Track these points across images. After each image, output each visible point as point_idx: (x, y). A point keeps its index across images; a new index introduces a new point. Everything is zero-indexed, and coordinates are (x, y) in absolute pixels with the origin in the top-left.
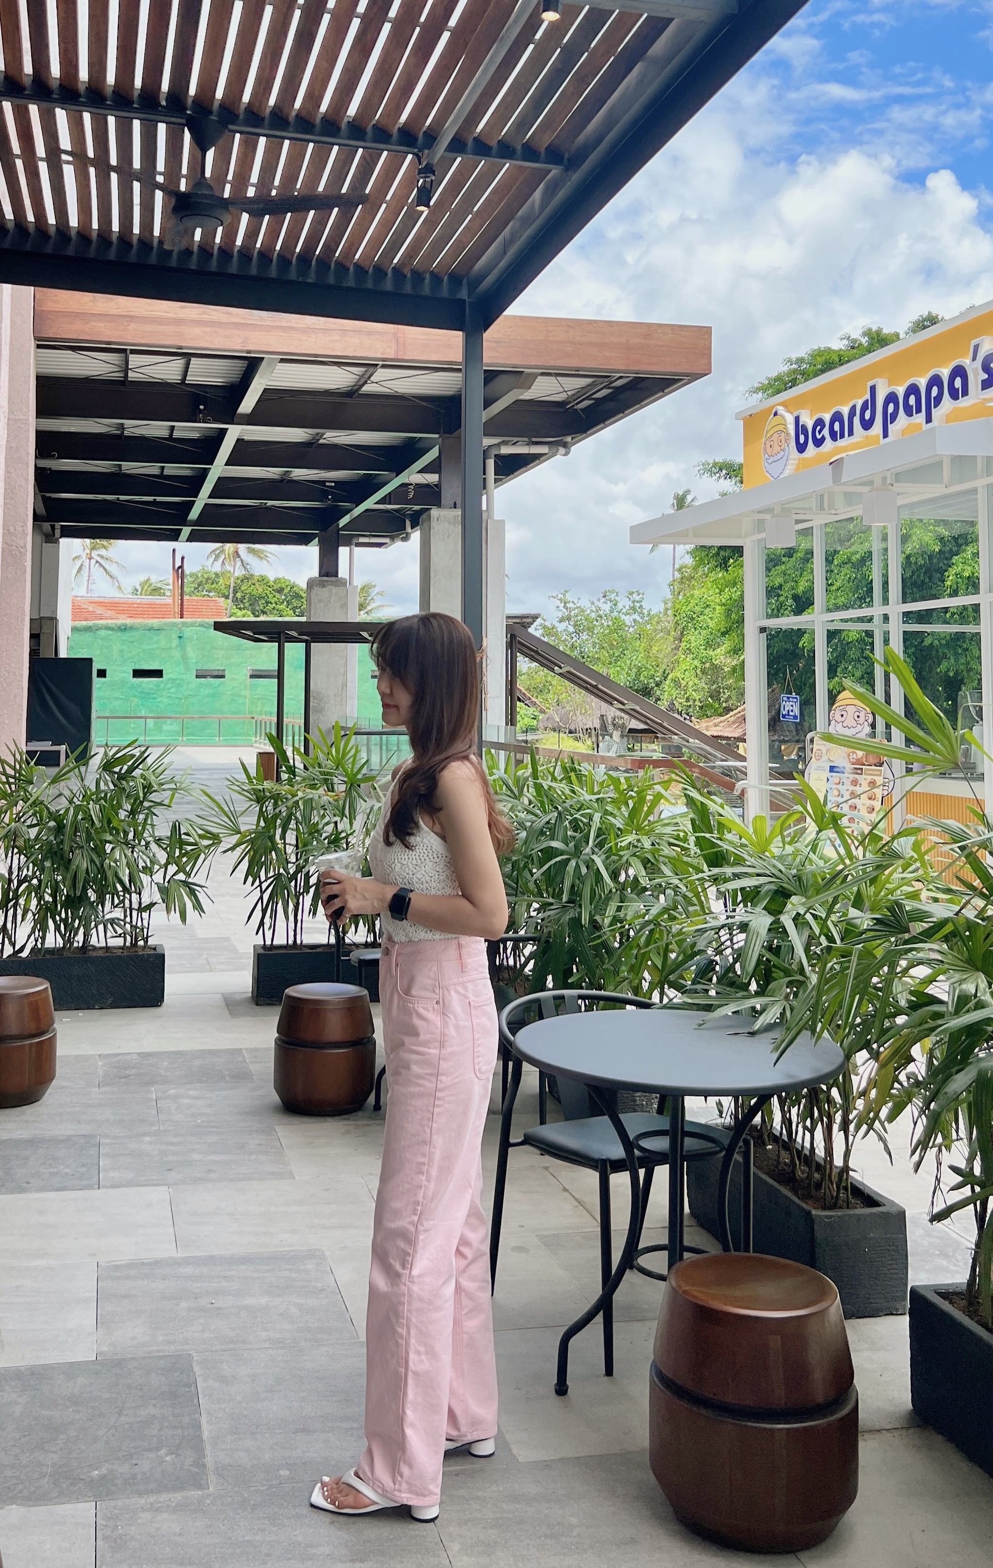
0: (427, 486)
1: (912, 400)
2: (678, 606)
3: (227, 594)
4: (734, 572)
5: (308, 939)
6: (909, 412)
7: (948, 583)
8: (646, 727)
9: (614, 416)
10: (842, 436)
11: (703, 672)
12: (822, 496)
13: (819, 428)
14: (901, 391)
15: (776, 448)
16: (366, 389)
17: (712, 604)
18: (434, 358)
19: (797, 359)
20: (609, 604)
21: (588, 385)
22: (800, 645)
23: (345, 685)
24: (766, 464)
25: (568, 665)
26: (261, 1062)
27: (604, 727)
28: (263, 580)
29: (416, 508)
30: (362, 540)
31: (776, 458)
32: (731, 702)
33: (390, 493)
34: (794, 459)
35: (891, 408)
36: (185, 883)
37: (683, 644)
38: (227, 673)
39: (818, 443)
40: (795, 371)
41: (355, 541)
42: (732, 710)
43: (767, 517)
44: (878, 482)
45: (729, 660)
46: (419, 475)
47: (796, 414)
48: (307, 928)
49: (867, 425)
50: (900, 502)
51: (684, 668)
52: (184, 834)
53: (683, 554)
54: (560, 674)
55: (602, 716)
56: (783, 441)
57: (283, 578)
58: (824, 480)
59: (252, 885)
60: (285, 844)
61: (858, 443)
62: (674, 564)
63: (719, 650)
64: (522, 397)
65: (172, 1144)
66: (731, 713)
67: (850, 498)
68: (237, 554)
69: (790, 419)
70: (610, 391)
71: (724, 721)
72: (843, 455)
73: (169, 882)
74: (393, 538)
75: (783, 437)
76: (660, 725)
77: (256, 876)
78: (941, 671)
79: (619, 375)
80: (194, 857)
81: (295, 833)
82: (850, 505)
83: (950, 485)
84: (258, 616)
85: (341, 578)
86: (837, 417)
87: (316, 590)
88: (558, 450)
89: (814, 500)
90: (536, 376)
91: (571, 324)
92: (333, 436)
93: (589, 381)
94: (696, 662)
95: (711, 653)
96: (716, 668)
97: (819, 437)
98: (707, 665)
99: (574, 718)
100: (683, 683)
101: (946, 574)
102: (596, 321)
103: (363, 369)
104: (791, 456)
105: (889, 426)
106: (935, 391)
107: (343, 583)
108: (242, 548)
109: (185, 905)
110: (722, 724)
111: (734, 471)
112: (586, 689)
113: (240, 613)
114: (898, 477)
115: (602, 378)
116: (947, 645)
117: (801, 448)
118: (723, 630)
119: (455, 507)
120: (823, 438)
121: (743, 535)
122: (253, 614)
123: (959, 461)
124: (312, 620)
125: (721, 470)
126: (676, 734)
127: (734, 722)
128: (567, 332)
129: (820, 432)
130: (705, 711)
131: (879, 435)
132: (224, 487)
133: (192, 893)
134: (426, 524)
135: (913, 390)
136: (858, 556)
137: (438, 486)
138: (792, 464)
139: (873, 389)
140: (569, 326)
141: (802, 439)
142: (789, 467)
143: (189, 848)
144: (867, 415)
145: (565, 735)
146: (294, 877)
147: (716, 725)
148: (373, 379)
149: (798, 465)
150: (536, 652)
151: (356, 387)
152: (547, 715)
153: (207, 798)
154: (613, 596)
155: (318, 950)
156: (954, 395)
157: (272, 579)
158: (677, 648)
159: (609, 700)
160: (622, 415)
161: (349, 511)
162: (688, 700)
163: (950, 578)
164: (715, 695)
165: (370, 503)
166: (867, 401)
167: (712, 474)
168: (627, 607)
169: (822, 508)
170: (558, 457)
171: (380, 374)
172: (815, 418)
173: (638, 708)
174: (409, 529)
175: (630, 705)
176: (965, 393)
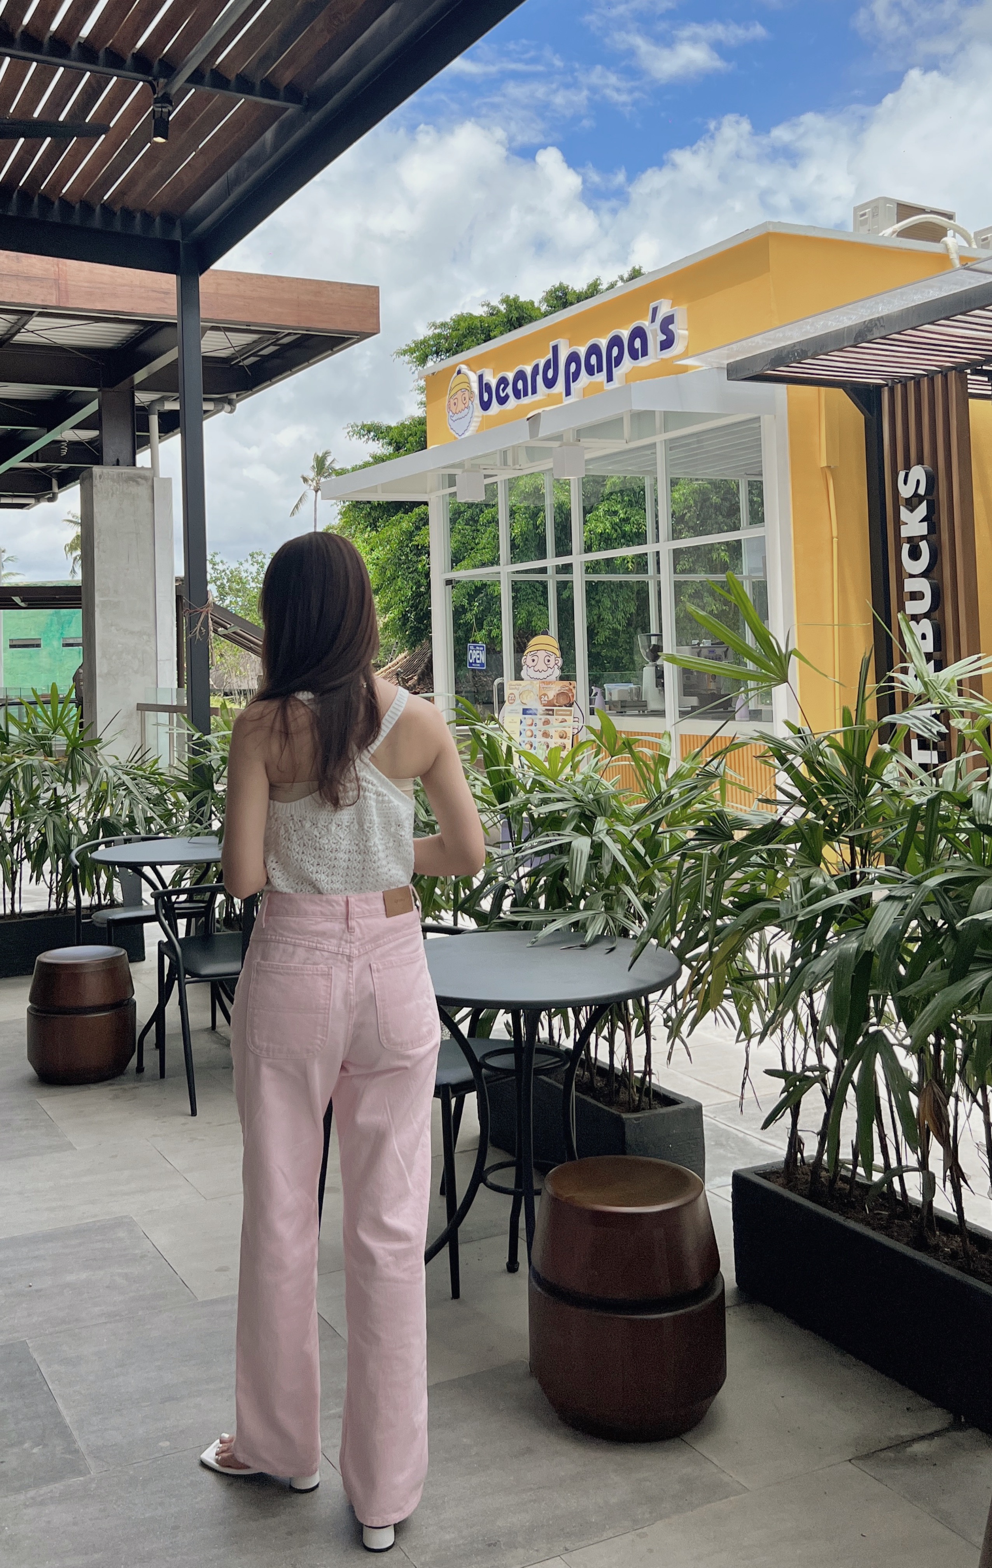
1: (593, 360)
6: (590, 371)
9: (282, 373)
10: (526, 394)
12: (505, 452)
13: (502, 386)
14: (582, 351)
15: (461, 406)
19: (442, 324)
24: (451, 421)
25: (235, 625)
31: (460, 415)
34: (478, 417)
35: (573, 367)
39: (502, 401)
40: (439, 336)
43: (457, 472)
44: (565, 438)
46: (73, 432)
47: (479, 372)
49: (550, 383)
50: (587, 457)
56: (467, 399)
58: (523, 436)
61: (539, 401)
67: (532, 453)
69: (474, 378)
70: (277, 348)
72: (539, 411)
74: (38, 499)
75: (467, 394)
79: (287, 332)
82: (534, 461)
83: (630, 441)
88: (223, 408)
89: (497, 455)
90: (206, 330)
93: (258, 336)
97: (502, 395)
104: (476, 414)
105: (572, 384)
106: (615, 351)
111: (381, 433)
114: (581, 432)
115: (269, 334)
117: (485, 406)
119: (117, 464)
120: (507, 397)
121: (427, 490)
123: (637, 415)
125: (369, 432)
128: (236, 284)
129: (503, 390)
131: (561, 393)
134: (87, 482)
135: (594, 350)
138: (476, 422)
139: (555, 349)
141: (486, 397)
142: (473, 424)
144: (550, 374)
149: (481, 422)
156: (634, 355)
166: (549, 361)
167: (360, 436)
169: (505, 463)
170: (223, 413)
172: (499, 376)
174: (56, 489)
176: (645, 353)
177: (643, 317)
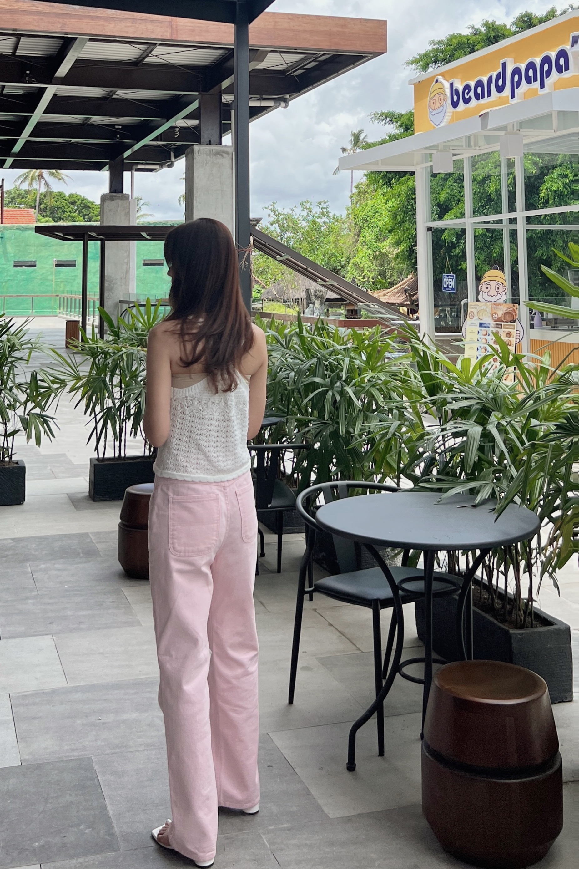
0: (187, 128)
1: (531, 73)
2: (357, 212)
3: (33, 205)
4: (398, 188)
5: (130, 453)
6: (529, 81)
7: (542, 195)
8: (339, 297)
9: (319, 81)
10: (483, 97)
11: (375, 257)
12: (469, 137)
13: (467, 91)
14: (523, 67)
15: (438, 105)
16: (147, 60)
17: (380, 210)
18: (198, 39)
19: (439, 42)
20: (306, 211)
21: (302, 59)
22: (443, 238)
23: (128, 271)
24: (431, 116)
25: (287, 254)
26: (104, 542)
27: (308, 297)
28: (60, 195)
29: (178, 143)
30: (140, 167)
31: (437, 111)
32: (393, 278)
33: (161, 134)
34: (450, 112)
35: (516, 78)
36: (40, 416)
37: (361, 238)
38: (37, 263)
39: (467, 101)
40: (437, 50)
41: (135, 167)
42: (396, 284)
43: (434, 152)
44: (510, 128)
45: (392, 249)
46: (182, 121)
47: (451, 81)
48: (129, 445)
49: (500, 89)
50: (526, 141)
51: (362, 255)
52: (40, 380)
53: (360, 177)
54: (281, 261)
55: (308, 289)
56: (442, 100)
57: (76, 194)
59: (90, 415)
60: (112, 385)
61: (493, 102)
62: (352, 182)
63: (385, 242)
64: (258, 67)
65: (49, 604)
66: (395, 287)
67: (488, 139)
68: (41, 176)
69: (447, 85)
70: (316, 63)
71: (390, 292)
72: (488, 110)
73: (28, 415)
74: (161, 166)
75: (441, 97)
76: (351, 295)
77: (93, 410)
78: (537, 256)
79: (323, 53)
80: (47, 396)
81: (119, 377)
82: (488, 144)
83: (557, 131)
84: (56, 222)
85: (125, 194)
86: (479, 84)
87: (108, 203)
88: (280, 104)
89: (464, 140)
90: (267, 52)
91: (291, 17)
92: (122, 93)
93: (302, 56)
94: (369, 251)
95: (380, 245)
96: (383, 255)
97: (467, 97)
98: (377, 253)
99: (287, 292)
100: (361, 265)
101: (541, 188)
102: (308, 16)
103: (146, 46)
104: (448, 110)
105: (515, 90)
106: (546, 67)
107: (126, 197)
108: (45, 172)
109: (40, 432)
110: (389, 294)
111: (395, 118)
112: (299, 271)
113: (43, 220)
114: (522, 124)
115: (310, 54)
116: (540, 238)
117: (455, 105)
118: (390, 228)
119: (210, 144)
120: (470, 98)
121: (415, 163)
122: (53, 220)
123: (563, 114)
124: (104, 225)
125: (386, 118)
126: (362, 302)
127: (397, 293)
128: (289, 22)
129: (468, 94)
130: (375, 286)
131: (508, 96)
132: (40, 129)
133: (46, 422)
134: (190, 155)
135: (531, 66)
136: (481, 177)
137: (197, 128)
138: (449, 116)
139: (504, 65)
140: (290, 18)
141: (455, 98)
142: (446, 117)
143: (42, 390)
144: (500, 83)
145: (281, 304)
146: (119, 409)
147: (384, 295)
148: (152, 53)
149: (452, 116)
150: (264, 245)
151: (140, 59)
152: (267, 290)
153: (54, 353)
154: (308, 205)
155: (138, 460)
157: (67, 195)
158: (357, 241)
159: (314, 278)
160: (325, 80)
161: (130, 146)
162: (364, 278)
163: (543, 191)
164: (383, 274)
165: (147, 141)
166: (500, 73)
167: (380, 120)
168: (318, 213)
169: (469, 145)
170: (280, 108)
171: (158, 50)
172: (464, 84)
173: (335, 284)
174: (173, 159)
175: (330, 282)
176: (567, 68)
177: (565, 42)
